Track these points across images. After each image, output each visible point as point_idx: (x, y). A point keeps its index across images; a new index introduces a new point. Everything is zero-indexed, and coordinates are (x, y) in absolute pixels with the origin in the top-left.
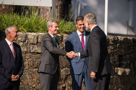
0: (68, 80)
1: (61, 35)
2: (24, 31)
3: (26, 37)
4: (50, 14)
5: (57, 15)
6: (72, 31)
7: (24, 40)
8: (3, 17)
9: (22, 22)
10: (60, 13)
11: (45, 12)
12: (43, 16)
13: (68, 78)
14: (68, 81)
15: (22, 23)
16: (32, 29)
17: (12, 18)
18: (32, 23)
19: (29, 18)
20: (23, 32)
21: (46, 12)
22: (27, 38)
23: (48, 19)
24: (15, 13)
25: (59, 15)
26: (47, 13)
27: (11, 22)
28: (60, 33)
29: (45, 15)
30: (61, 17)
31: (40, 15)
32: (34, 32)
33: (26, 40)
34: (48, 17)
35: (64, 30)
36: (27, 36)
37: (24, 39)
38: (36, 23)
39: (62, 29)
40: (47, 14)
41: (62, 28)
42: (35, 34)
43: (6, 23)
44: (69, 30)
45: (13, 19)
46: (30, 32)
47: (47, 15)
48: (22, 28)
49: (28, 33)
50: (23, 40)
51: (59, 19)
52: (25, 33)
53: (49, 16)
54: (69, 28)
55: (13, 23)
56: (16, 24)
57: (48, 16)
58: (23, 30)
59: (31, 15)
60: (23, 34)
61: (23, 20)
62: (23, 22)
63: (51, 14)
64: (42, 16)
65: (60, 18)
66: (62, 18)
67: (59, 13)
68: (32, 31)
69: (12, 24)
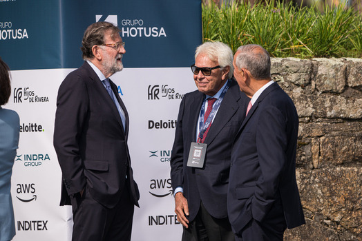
2: (306, 52)
3: (313, 71)
7: (307, 82)
8: (243, 11)
9: (299, 25)
15: (300, 30)
16: (331, 46)
17: (271, 16)
18: (330, 29)
19: (323, 13)
20: (303, 55)
22: (315, 75)
24: (281, 2)
27: (268, 26)
31: (353, 3)
32: (337, 56)
33: (310, 80)
36: (314, 68)
37: (304, 76)
38: (341, 29)
42: (337, 63)
43: (252, 31)
45: (274, 19)
46: (325, 57)
48: (300, 44)
49: (318, 59)
50: (302, 82)
52: (308, 60)
55: (275, 31)
56: (283, 33)
58: (301, 51)
59: (327, 6)
60: (302, 64)
61: (304, 21)
62: (303, 26)
64: (360, 6)
68: (330, 52)
69: (271, 34)
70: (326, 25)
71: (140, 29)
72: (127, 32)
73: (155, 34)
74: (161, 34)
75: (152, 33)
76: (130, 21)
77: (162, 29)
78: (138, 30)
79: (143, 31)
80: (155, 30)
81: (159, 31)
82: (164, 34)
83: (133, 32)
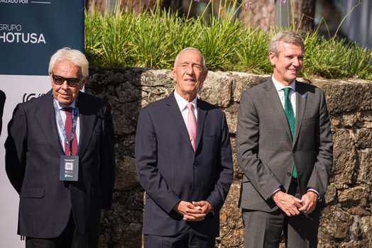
0: (324, 223)
1: (305, 80)
4: (274, 13)
5: (296, 16)
6: (340, 68)
8: (128, 21)
9: (185, 36)
10: (303, 11)
11: (257, 8)
12: (252, 20)
13: (323, 215)
14: (325, 225)
15: (186, 42)
16: (217, 59)
17: (156, 25)
18: (216, 42)
19: (209, 25)
21: (260, 8)
23: (266, 29)
24: (167, 12)
25: (300, 17)
26: (264, 9)
27: (153, 36)
28: (301, 75)
29: (256, 18)
30: (305, 22)
31: (241, 15)
32: (222, 70)
34: (265, 24)
35: (316, 64)
38: (227, 42)
39: (309, 60)
40: (264, 15)
41: (308, 57)
42: (223, 77)
43: (136, 41)
44: (329, 64)
45: (159, 29)
47: (262, 18)
51: (302, 28)
53: (270, 21)
54: (331, 59)
55: (159, 42)
56: (169, 44)
57: (267, 20)
59: (214, 18)
61: (190, 32)
62: (189, 37)
63: (275, 15)
64: (247, 19)
65: (304, 28)
66: (310, 28)
67: (299, 11)
68: (217, 66)
69: (156, 45)
70: (213, 37)
71: (18, 34)
72: (4, 37)
73: (34, 40)
74: (40, 40)
75: (31, 39)
76: (7, 26)
77: (42, 35)
78: (16, 36)
79: (20, 36)
80: (33, 36)
81: (38, 37)
82: (44, 40)
83: (10, 37)
